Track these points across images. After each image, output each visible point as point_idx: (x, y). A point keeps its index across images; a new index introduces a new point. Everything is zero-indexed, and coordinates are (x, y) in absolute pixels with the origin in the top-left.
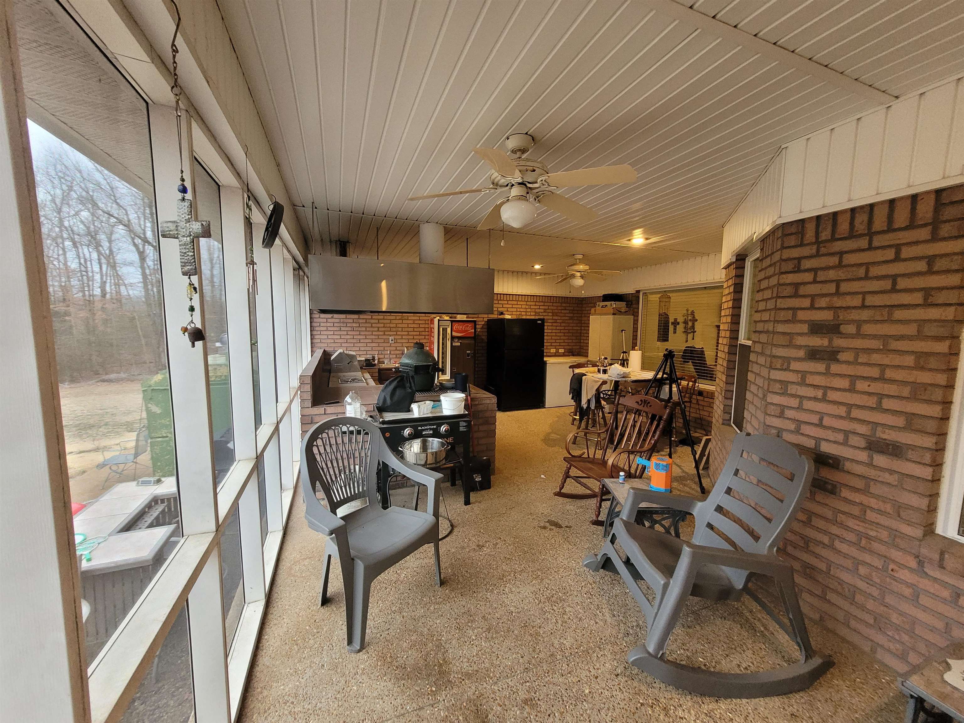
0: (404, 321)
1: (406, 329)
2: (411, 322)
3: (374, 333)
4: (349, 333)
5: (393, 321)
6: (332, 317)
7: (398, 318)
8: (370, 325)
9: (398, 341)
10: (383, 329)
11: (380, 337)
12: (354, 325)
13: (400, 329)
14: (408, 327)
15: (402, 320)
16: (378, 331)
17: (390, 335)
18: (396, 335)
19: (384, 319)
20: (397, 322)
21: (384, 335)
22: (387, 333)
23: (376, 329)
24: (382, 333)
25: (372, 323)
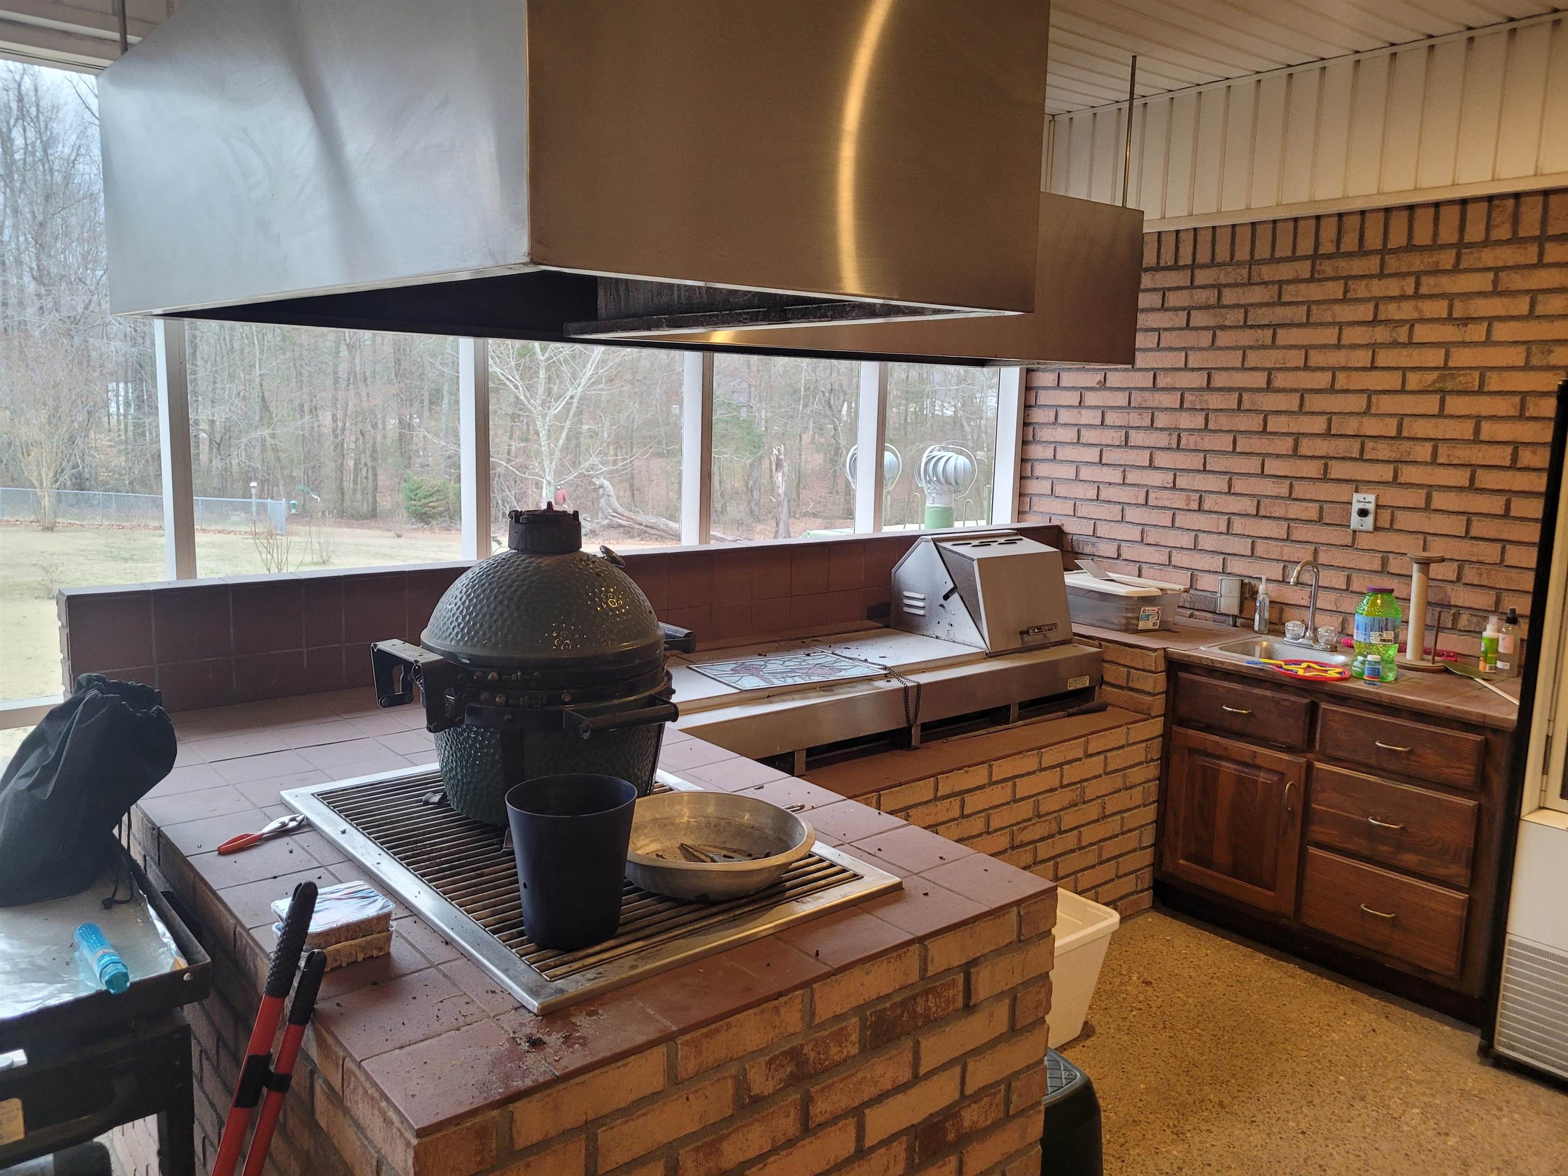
0: (1455, 405)
1: (1463, 454)
2: (1503, 406)
3: (1273, 466)
4: (1162, 459)
5: (1386, 404)
6: (1103, 385)
7: (1414, 382)
8: (1255, 423)
9: (1404, 520)
10: (1323, 447)
11: (1301, 490)
12: (1186, 421)
13: (1423, 452)
14: (1476, 440)
15: (1443, 393)
16: (1295, 454)
17: (1358, 485)
18: (1395, 482)
19: (1332, 390)
20: (1407, 404)
21: (1325, 478)
22: (1338, 470)
23: (1285, 446)
24: (1312, 469)
25: (1266, 415)
